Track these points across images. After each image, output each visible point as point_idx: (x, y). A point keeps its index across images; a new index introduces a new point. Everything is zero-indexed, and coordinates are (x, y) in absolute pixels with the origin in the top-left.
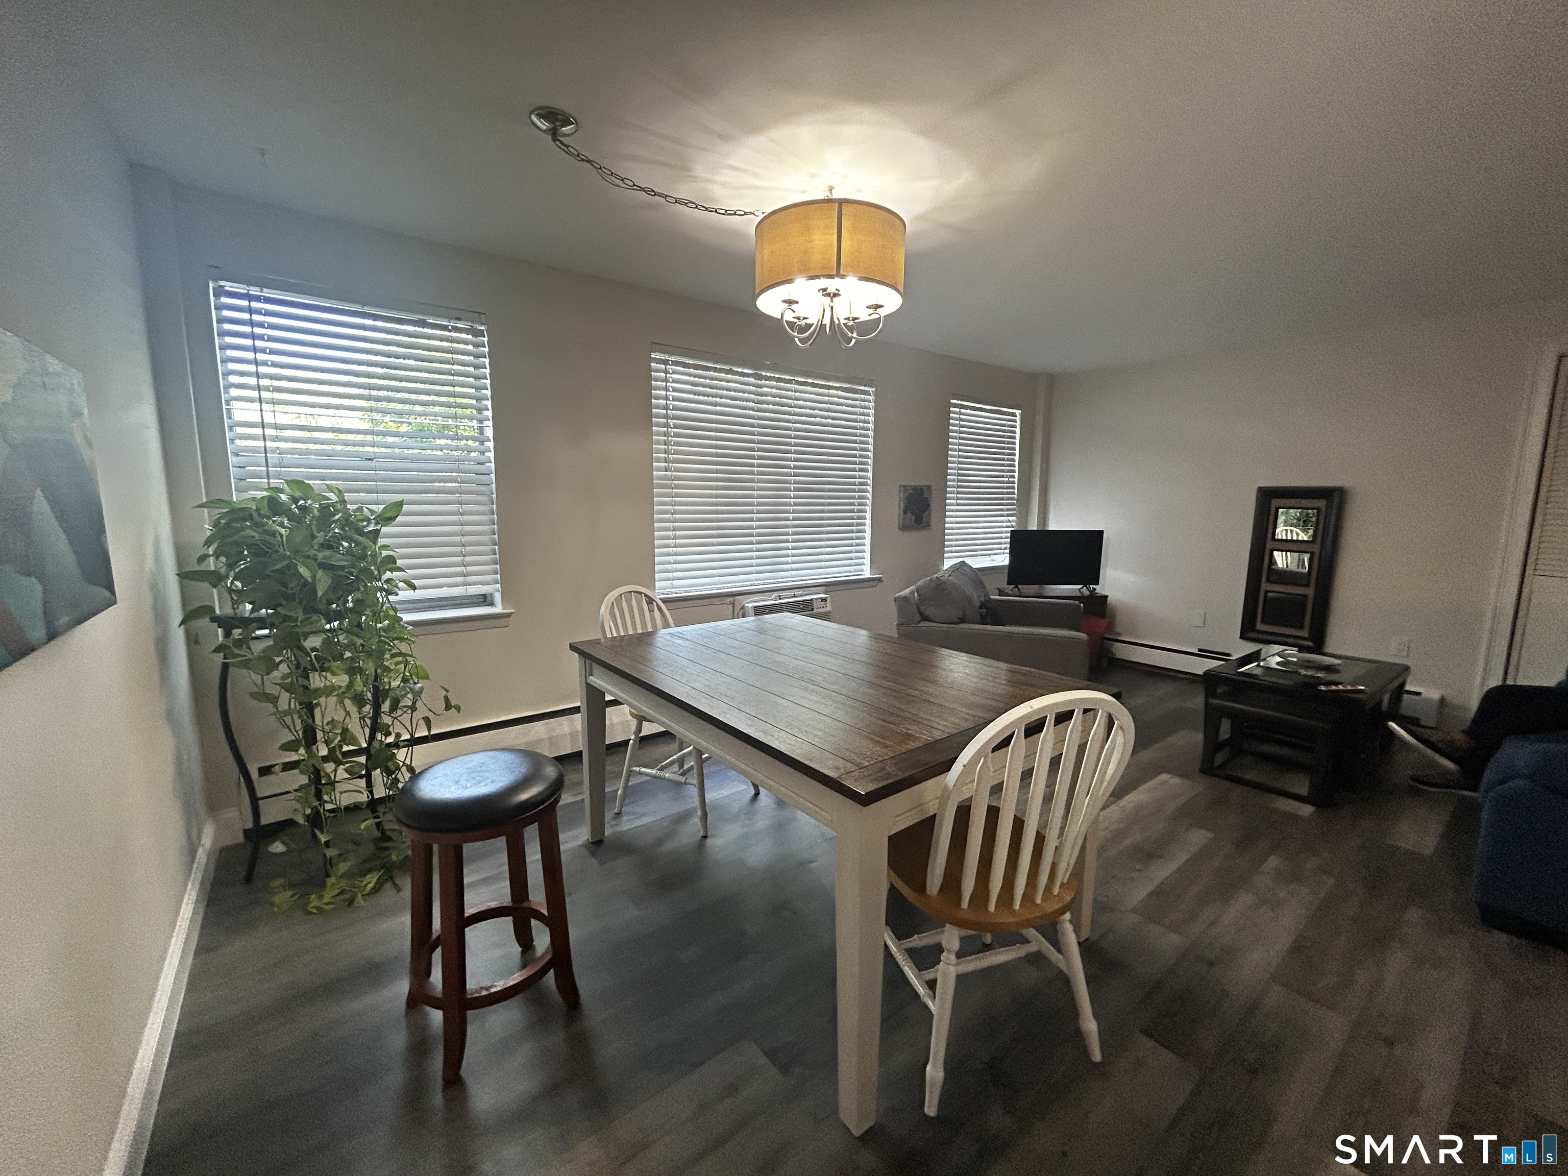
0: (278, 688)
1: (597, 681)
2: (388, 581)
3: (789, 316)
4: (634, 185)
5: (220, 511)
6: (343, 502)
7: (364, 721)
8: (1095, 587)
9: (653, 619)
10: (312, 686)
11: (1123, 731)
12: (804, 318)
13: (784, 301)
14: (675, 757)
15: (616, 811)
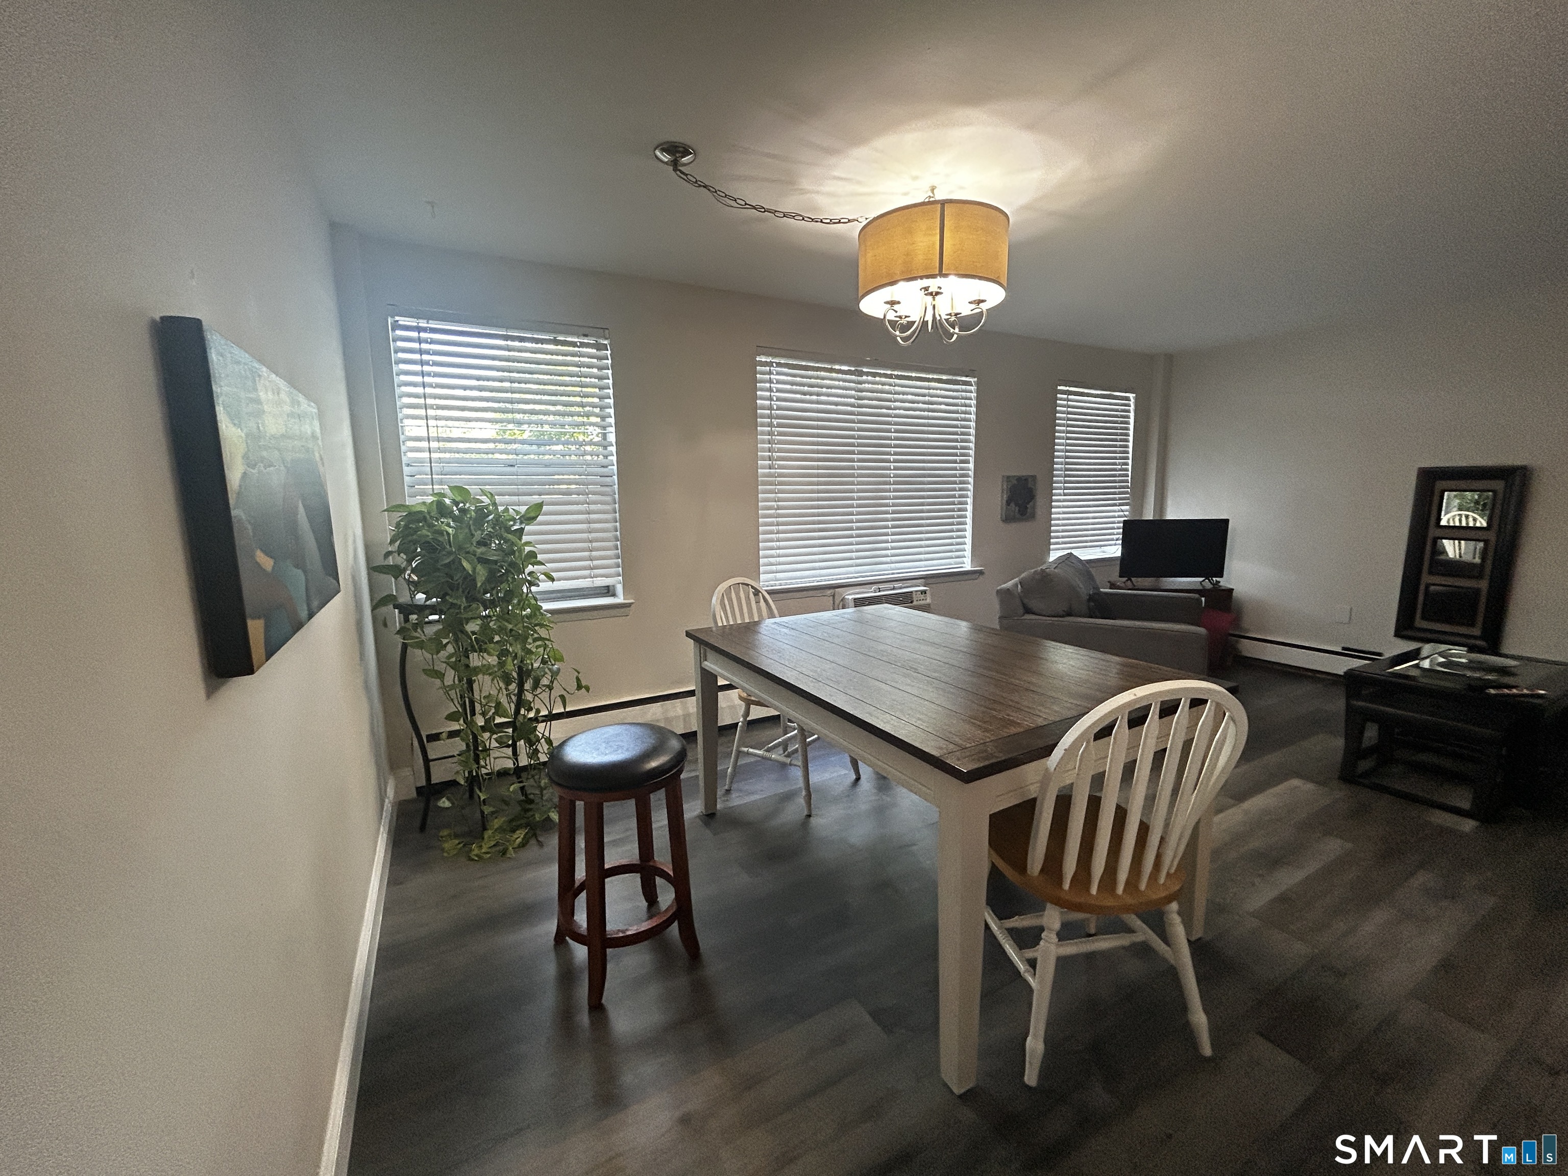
0: (445, 665)
1: (711, 665)
2: (530, 574)
3: (891, 316)
4: (746, 204)
5: (401, 514)
6: (495, 504)
7: (510, 698)
8: (1218, 579)
9: (759, 609)
10: (471, 665)
11: (1235, 723)
12: (906, 317)
13: (887, 303)
14: (780, 740)
15: (726, 787)
